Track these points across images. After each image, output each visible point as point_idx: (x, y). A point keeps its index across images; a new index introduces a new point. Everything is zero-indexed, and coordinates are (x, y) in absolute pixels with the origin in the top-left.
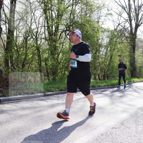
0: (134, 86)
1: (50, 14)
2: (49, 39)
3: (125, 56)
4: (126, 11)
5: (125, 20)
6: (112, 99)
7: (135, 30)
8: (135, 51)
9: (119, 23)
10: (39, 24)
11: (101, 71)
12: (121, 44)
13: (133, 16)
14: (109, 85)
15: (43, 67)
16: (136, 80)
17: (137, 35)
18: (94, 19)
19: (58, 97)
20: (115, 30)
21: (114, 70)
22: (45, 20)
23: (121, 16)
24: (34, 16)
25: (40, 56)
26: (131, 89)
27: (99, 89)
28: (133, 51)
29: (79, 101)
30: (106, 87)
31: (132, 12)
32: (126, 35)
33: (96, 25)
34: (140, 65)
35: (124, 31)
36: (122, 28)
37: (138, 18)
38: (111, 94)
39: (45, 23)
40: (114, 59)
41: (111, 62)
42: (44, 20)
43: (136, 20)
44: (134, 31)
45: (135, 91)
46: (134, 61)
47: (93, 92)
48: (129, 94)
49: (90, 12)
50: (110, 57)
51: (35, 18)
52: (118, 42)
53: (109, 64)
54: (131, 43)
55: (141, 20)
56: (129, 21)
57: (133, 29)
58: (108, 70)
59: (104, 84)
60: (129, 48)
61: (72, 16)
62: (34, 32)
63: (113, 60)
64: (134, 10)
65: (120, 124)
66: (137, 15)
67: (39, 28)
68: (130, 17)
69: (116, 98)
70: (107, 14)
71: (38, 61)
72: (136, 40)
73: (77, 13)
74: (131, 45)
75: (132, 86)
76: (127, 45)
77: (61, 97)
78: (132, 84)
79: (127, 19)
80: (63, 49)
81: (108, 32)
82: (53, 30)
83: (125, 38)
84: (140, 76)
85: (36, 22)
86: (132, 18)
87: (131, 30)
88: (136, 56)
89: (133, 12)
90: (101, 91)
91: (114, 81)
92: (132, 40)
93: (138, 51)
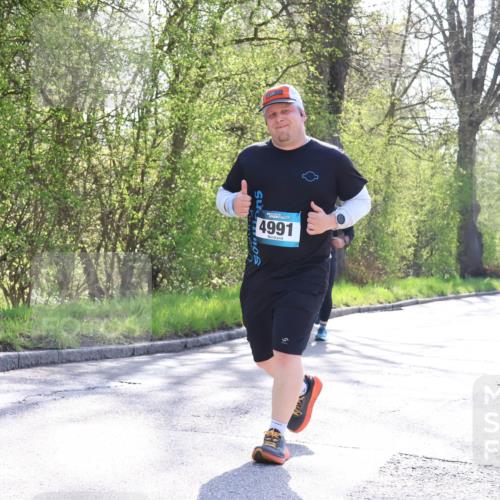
6: (174, 428)
8: (341, 98)
11: (105, 234)
12: (246, 45)
14: (163, 331)
21: (199, 231)
28: (330, 96)
30: (138, 345)
38: (167, 395)
40: (199, 151)
41: (175, 170)
47: (46, 382)
50: (169, 135)
52: (229, 36)
53: (167, 184)
54: (317, 47)
58: (154, 225)
60: (304, 79)
63: (193, 155)
69: (202, 422)
72: (352, 21)
74: (317, 57)
76: (290, 51)
84: (369, 267)
90: (100, 372)
91: (192, 302)
92: (326, 26)
93: (360, 103)
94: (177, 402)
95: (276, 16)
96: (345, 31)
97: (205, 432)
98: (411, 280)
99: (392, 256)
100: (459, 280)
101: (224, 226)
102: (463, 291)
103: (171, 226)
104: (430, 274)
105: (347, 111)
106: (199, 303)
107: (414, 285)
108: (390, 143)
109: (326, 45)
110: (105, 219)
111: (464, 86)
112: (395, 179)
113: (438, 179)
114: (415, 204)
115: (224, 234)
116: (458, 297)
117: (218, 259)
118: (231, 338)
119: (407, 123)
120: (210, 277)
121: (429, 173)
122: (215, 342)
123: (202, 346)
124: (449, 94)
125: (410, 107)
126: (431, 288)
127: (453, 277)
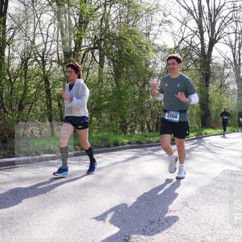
0: (206, 142)
1: (68, 19)
2: (65, 63)
4: (194, 17)
5: (192, 33)
7: (209, 50)
8: (209, 83)
9: (182, 37)
10: (48, 36)
11: (152, 117)
12: (185, 71)
13: (205, 26)
15: (55, 110)
16: (209, 131)
17: (212, 58)
18: (141, 30)
19: (80, 160)
20: (176, 49)
22: (58, 30)
23: (185, 25)
24: (40, 23)
25: (49, 90)
26: (201, 147)
27: (149, 146)
28: (206, 83)
29: (114, 166)
31: (204, 18)
32: (195, 56)
33: (144, 40)
34: (217, 107)
35: (191, 51)
36: (188, 45)
37: (214, 29)
39: (58, 35)
42: (56, 29)
43: (210, 32)
44: (207, 50)
45: (208, 149)
46: (208, 100)
47: (139, 152)
48: (198, 155)
49: (134, 18)
51: (41, 27)
54: (202, 71)
55: (218, 32)
56: (199, 34)
57: (205, 47)
60: (199, 79)
61: (104, 24)
62: (39, 51)
64: (207, 16)
65: (182, 205)
66: (213, 24)
67: (47, 44)
68: (200, 27)
70: (162, 21)
71: (45, 99)
72: (211, 65)
73: (113, 19)
74: (202, 74)
75: (204, 142)
76: (196, 73)
77: (84, 160)
78: (204, 138)
79: (195, 30)
80: (88, 78)
81: (165, 51)
82: (72, 47)
83: (193, 62)
84: (216, 124)
85: (42, 34)
86: (204, 29)
87: (201, 48)
88: (210, 93)
89: (206, 18)
90: (152, 150)
92: (205, 66)
93: (213, 84)
95: (192, 64)
96: (209, 67)
102: (239, 130)
104: (231, 126)
105: (210, 86)
108: (221, 94)
110: (151, 114)
111: (239, 80)
112: (222, 103)
116: (238, 132)
119: (225, 89)
121: (230, 101)
124: (235, 82)
125: (225, 85)
126: (231, 129)
127: (236, 127)
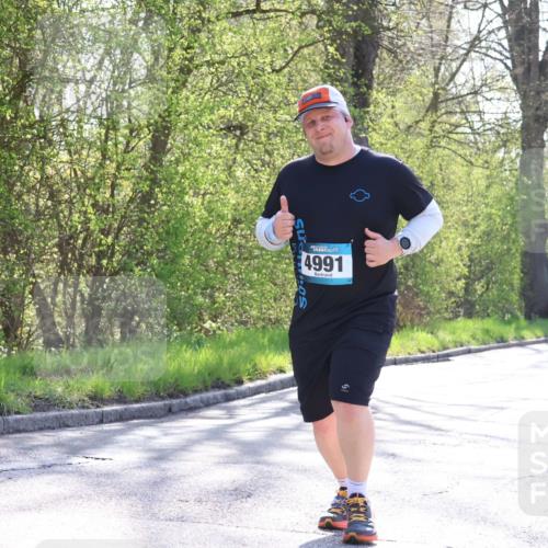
3: (280, 133)
6: (154, 516)
8: (369, 87)
11: (64, 266)
12: (245, 19)
14: (140, 390)
21: (186, 260)
27: (43, 427)
28: (355, 85)
30: (107, 409)
38: (147, 474)
40: (186, 156)
41: (155, 182)
50: (147, 136)
52: (224, 7)
53: (145, 200)
54: (337, 21)
58: (128, 254)
59: (93, 382)
60: (320, 62)
63: (178, 162)
69: (192, 509)
74: (338, 34)
76: (303, 27)
84: (406, 305)
90: (59, 445)
91: (179, 351)
93: (394, 93)
94: (158, 483)
97: (196, 521)
98: (461, 322)
99: (436, 291)
100: (523, 322)
101: (219, 253)
102: (528, 335)
103: (150, 254)
104: (485, 315)
105: (377, 104)
106: (188, 354)
107: (466, 328)
108: (432, 145)
109: (349, 19)
110: (63, 247)
111: (528, 70)
113: (495, 191)
114: (465, 224)
115: (219, 264)
116: (522, 344)
117: (211, 297)
118: (228, 398)
119: (455, 119)
120: (201, 319)
121: (483, 183)
122: (208, 404)
123: (190, 410)
124: (508, 81)
125: (459, 98)
126: (487, 332)
127: (515, 318)
